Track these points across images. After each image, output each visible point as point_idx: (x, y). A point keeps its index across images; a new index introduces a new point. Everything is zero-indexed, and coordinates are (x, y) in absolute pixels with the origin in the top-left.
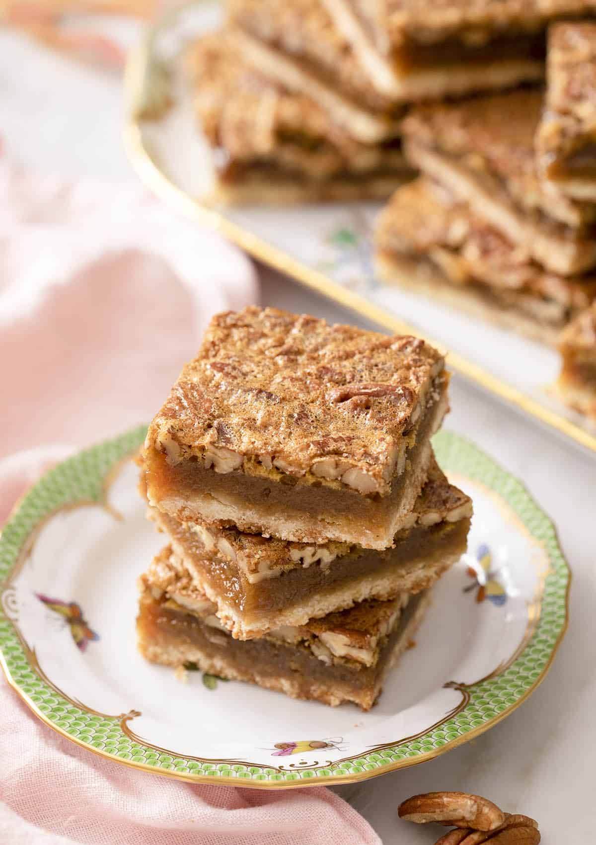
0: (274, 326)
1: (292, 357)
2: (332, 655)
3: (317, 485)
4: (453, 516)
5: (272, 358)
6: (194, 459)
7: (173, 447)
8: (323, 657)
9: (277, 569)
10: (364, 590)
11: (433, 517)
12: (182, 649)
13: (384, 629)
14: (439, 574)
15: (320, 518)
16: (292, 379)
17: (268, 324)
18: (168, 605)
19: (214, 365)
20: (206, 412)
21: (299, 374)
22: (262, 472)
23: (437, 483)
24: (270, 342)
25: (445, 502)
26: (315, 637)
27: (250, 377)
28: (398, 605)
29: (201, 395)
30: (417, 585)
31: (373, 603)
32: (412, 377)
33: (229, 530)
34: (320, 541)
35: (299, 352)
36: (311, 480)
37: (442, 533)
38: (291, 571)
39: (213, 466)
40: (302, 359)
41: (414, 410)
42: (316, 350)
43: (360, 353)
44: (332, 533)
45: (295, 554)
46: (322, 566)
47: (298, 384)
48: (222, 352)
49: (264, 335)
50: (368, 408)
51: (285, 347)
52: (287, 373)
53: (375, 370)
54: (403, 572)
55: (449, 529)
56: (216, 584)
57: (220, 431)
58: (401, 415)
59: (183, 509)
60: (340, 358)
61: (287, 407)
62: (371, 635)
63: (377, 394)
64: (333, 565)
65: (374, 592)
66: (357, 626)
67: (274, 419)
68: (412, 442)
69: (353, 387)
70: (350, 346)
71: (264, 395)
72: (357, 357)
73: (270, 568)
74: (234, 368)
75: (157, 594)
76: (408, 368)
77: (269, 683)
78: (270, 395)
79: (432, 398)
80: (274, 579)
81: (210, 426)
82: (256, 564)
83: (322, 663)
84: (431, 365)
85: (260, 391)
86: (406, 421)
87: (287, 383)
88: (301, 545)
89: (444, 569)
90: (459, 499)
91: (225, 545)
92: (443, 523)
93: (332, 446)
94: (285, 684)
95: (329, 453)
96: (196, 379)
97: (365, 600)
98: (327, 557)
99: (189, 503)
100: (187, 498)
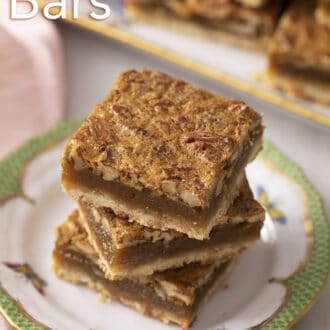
0: (159, 84)
1: (164, 107)
2: (166, 295)
3: (164, 196)
4: (252, 219)
5: (152, 107)
6: (91, 169)
7: (78, 160)
8: (161, 294)
9: (135, 242)
10: (191, 258)
11: (239, 219)
12: (79, 273)
13: (201, 282)
14: (240, 252)
15: (164, 216)
16: (162, 123)
17: (155, 82)
18: (72, 247)
19: (115, 108)
20: (103, 140)
21: (167, 120)
22: (131, 183)
23: (245, 197)
24: (154, 95)
25: (248, 210)
26: (156, 282)
27: (135, 119)
28: (212, 268)
29: (102, 127)
30: (225, 257)
31: (196, 265)
32: (237, 131)
33: (109, 213)
34: (163, 229)
35: (170, 104)
36: (160, 193)
37: (244, 229)
38: (144, 244)
39: (102, 175)
40: (171, 109)
41: (234, 153)
42: (181, 103)
43: (208, 110)
44: (170, 226)
45: (148, 235)
46: (165, 243)
47: (164, 126)
48: (122, 100)
49: (151, 90)
50: (204, 149)
51: (162, 100)
52: (159, 118)
53: (214, 124)
54: (217, 249)
55: (249, 226)
56: (100, 243)
57: (109, 154)
58: (224, 157)
59: (82, 197)
60: (194, 113)
61: (154, 142)
62: (191, 286)
63: (212, 141)
64: (171, 243)
65: (198, 259)
66: (183, 279)
67: (144, 150)
68: (229, 174)
69: (199, 133)
70: (203, 104)
71: (141, 132)
72: (205, 113)
73: (131, 241)
74: (127, 111)
75: (66, 240)
76: (236, 124)
77: (128, 303)
78: (145, 133)
79: (249, 144)
80: (133, 247)
81: (103, 150)
82: (122, 239)
83: (160, 298)
84: (250, 124)
85: (140, 129)
86: (227, 161)
87: (158, 126)
88: (151, 230)
89: (244, 248)
90: (257, 209)
91: (105, 222)
92: (245, 223)
93: (177, 173)
94: (138, 305)
95: (174, 178)
96: (102, 115)
97: (191, 263)
98: (168, 238)
99: (86, 194)
100: (85, 191)
